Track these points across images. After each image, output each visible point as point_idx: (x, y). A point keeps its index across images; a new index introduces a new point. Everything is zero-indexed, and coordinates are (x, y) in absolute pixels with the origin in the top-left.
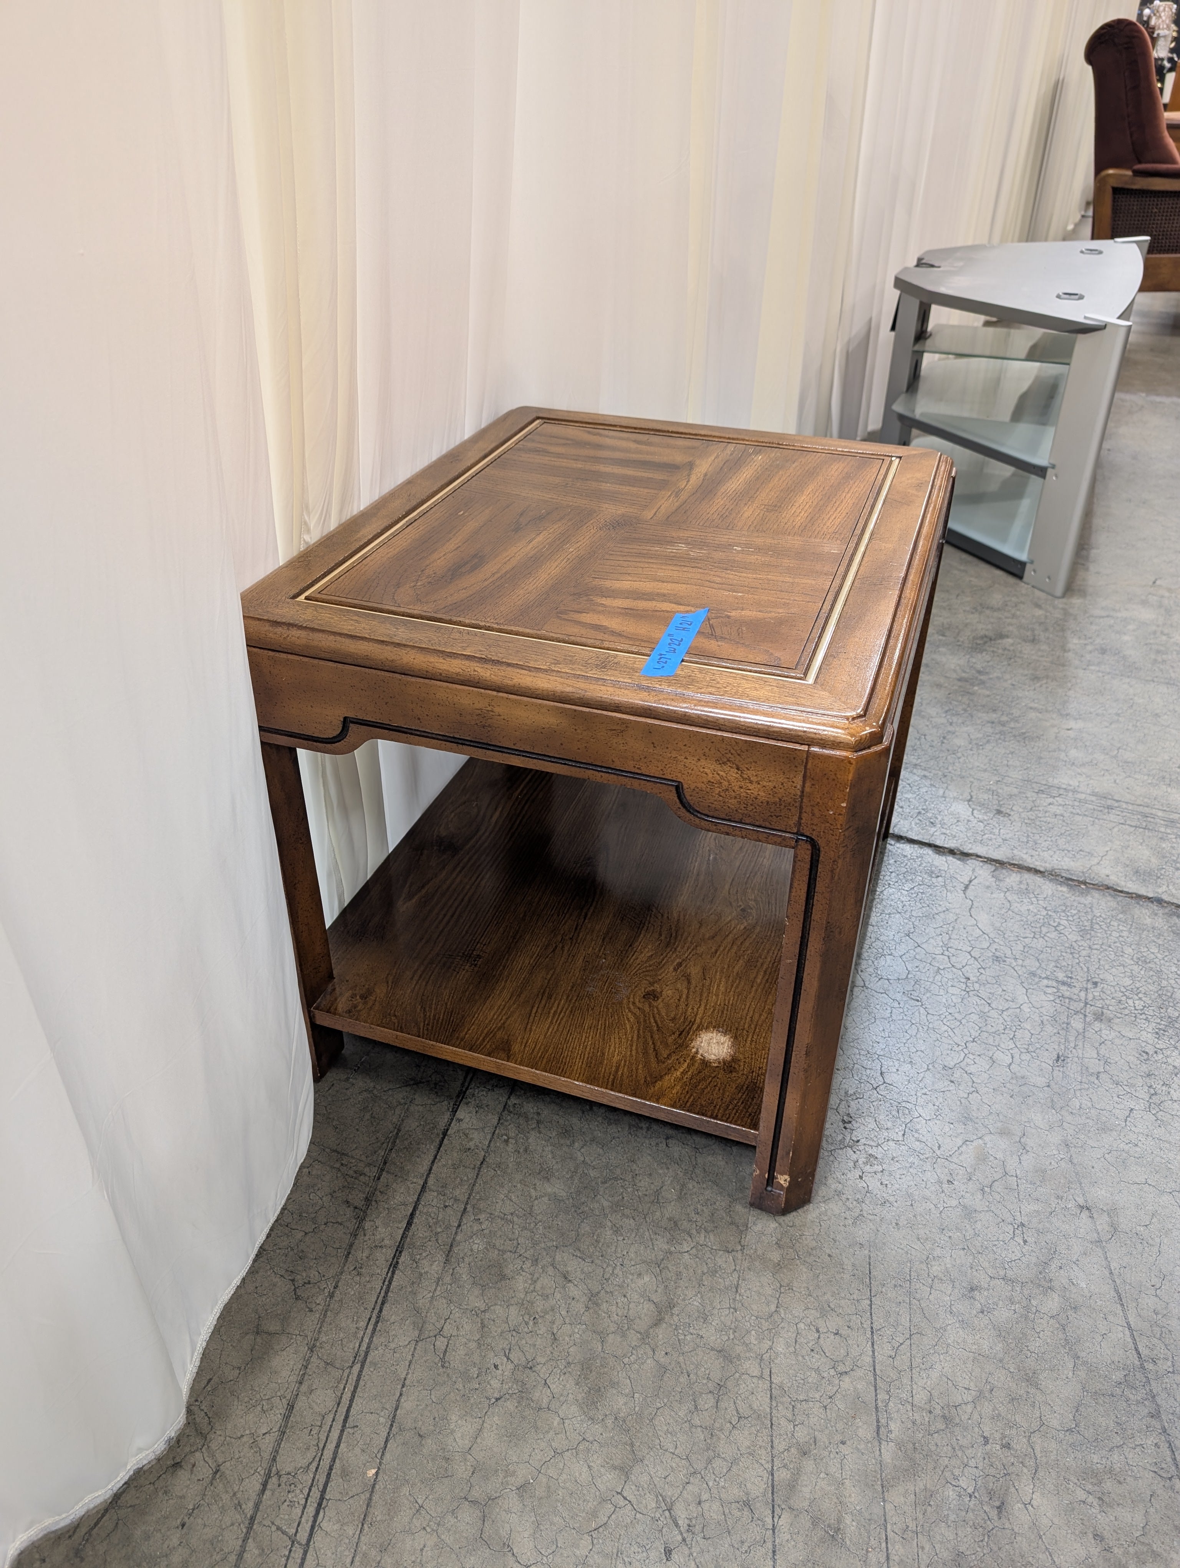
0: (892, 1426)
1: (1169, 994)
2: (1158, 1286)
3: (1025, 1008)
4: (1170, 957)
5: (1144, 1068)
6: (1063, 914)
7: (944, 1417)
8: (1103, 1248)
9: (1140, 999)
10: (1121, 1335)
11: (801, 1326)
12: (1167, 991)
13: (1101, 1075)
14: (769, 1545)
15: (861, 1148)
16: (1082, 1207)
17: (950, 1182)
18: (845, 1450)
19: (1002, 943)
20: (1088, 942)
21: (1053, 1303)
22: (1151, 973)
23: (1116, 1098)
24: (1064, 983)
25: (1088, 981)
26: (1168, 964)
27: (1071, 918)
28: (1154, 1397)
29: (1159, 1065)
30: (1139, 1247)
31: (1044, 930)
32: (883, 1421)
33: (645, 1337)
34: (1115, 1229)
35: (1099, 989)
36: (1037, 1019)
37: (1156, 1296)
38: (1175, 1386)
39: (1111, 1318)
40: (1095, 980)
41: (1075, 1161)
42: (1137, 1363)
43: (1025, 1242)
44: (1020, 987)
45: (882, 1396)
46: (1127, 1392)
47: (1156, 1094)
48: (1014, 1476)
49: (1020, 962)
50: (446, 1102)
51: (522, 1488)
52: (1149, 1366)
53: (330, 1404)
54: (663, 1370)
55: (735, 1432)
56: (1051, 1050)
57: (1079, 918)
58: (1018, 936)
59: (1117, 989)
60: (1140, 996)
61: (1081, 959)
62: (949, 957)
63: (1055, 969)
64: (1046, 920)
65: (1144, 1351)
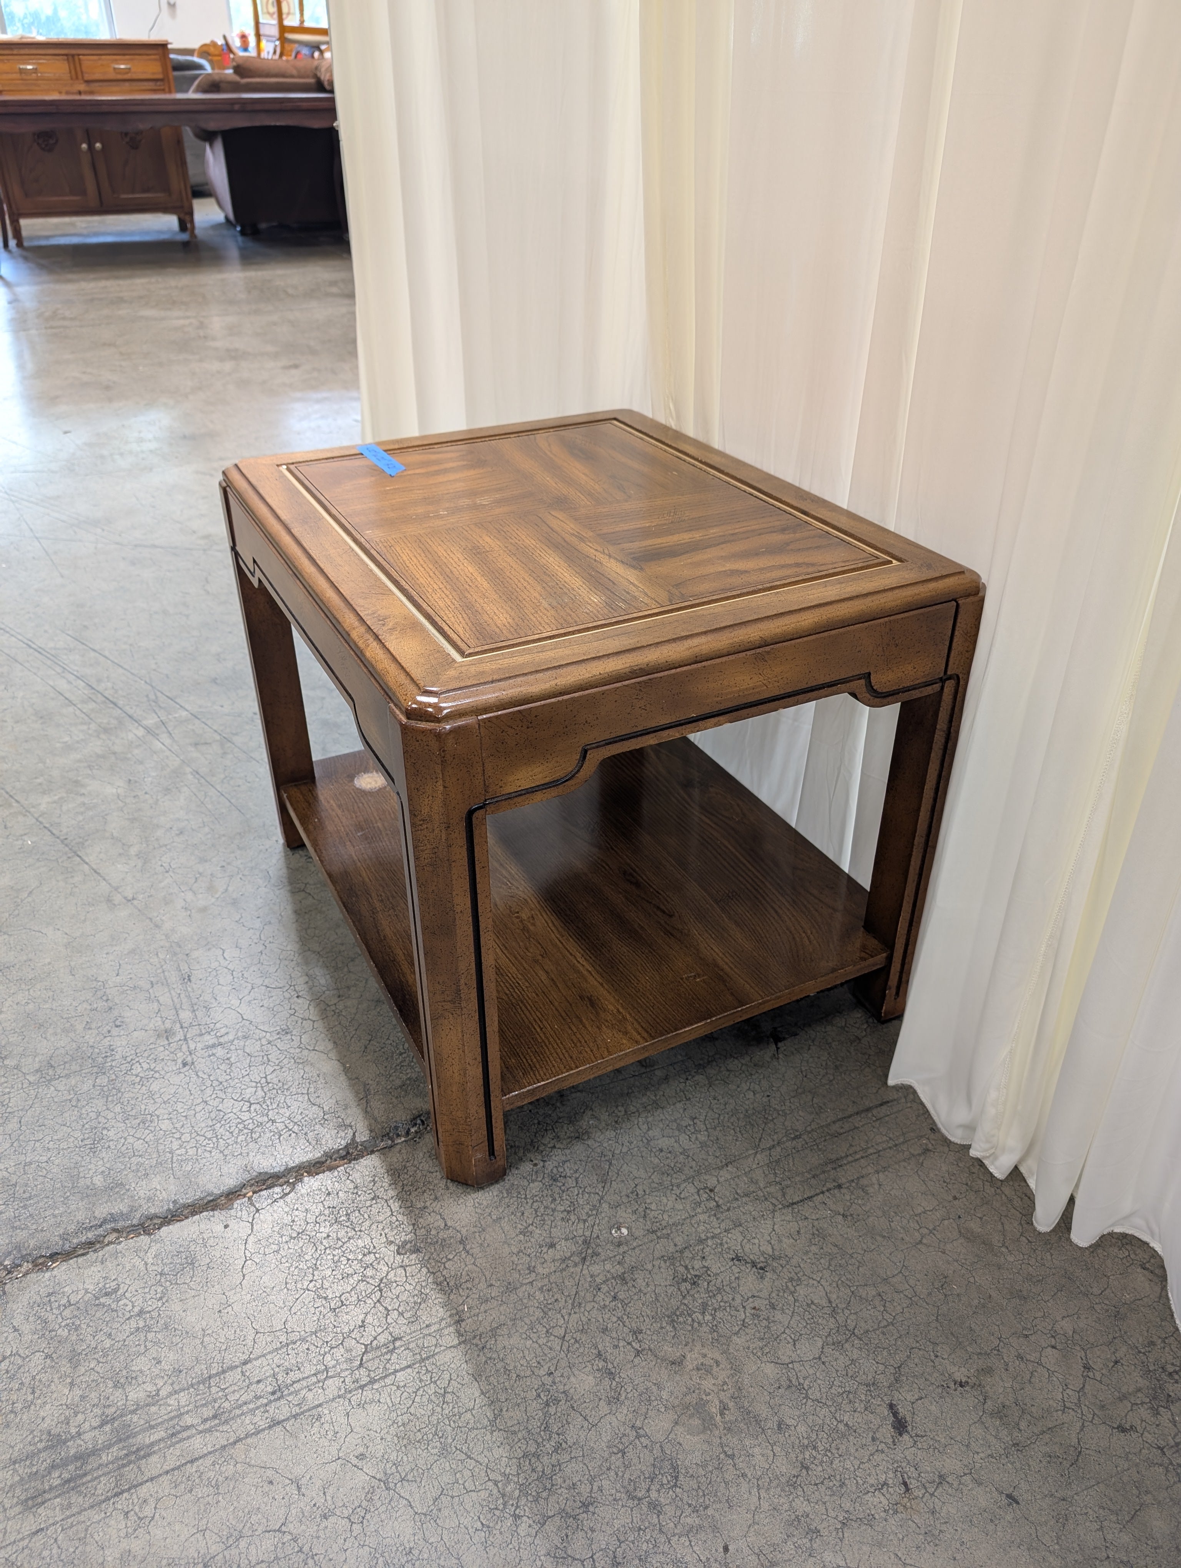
1: (110, 1099)
3: (235, 1002)
4: (119, 1147)
5: (116, 1013)
6: (251, 1127)
8: (113, 887)
9: (137, 1076)
10: (91, 857)
12: (112, 1102)
13: (150, 986)
16: (133, 900)
17: (223, 867)
19: (292, 1051)
20: (210, 1108)
21: (133, 850)
22: (134, 1112)
23: (132, 976)
24: (213, 1046)
25: (193, 1063)
26: (119, 1135)
27: (241, 1126)
28: (66, 845)
29: (104, 1023)
30: (90, 900)
31: (260, 1093)
32: (197, 775)
34: (109, 900)
35: (180, 1061)
36: (221, 1000)
37: (73, 884)
38: (55, 855)
39: (98, 861)
40: (187, 1067)
41: (148, 921)
42: (79, 853)
43: (161, 866)
44: (251, 1017)
46: (81, 840)
47: (101, 998)
49: (264, 1042)
56: (198, 982)
57: (232, 1133)
58: (282, 1068)
59: (163, 1073)
60: (138, 1078)
61: (208, 1083)
62: (328, 1006)
63: (229, 1056)
64: (264, 1106)
65: (76, 858)
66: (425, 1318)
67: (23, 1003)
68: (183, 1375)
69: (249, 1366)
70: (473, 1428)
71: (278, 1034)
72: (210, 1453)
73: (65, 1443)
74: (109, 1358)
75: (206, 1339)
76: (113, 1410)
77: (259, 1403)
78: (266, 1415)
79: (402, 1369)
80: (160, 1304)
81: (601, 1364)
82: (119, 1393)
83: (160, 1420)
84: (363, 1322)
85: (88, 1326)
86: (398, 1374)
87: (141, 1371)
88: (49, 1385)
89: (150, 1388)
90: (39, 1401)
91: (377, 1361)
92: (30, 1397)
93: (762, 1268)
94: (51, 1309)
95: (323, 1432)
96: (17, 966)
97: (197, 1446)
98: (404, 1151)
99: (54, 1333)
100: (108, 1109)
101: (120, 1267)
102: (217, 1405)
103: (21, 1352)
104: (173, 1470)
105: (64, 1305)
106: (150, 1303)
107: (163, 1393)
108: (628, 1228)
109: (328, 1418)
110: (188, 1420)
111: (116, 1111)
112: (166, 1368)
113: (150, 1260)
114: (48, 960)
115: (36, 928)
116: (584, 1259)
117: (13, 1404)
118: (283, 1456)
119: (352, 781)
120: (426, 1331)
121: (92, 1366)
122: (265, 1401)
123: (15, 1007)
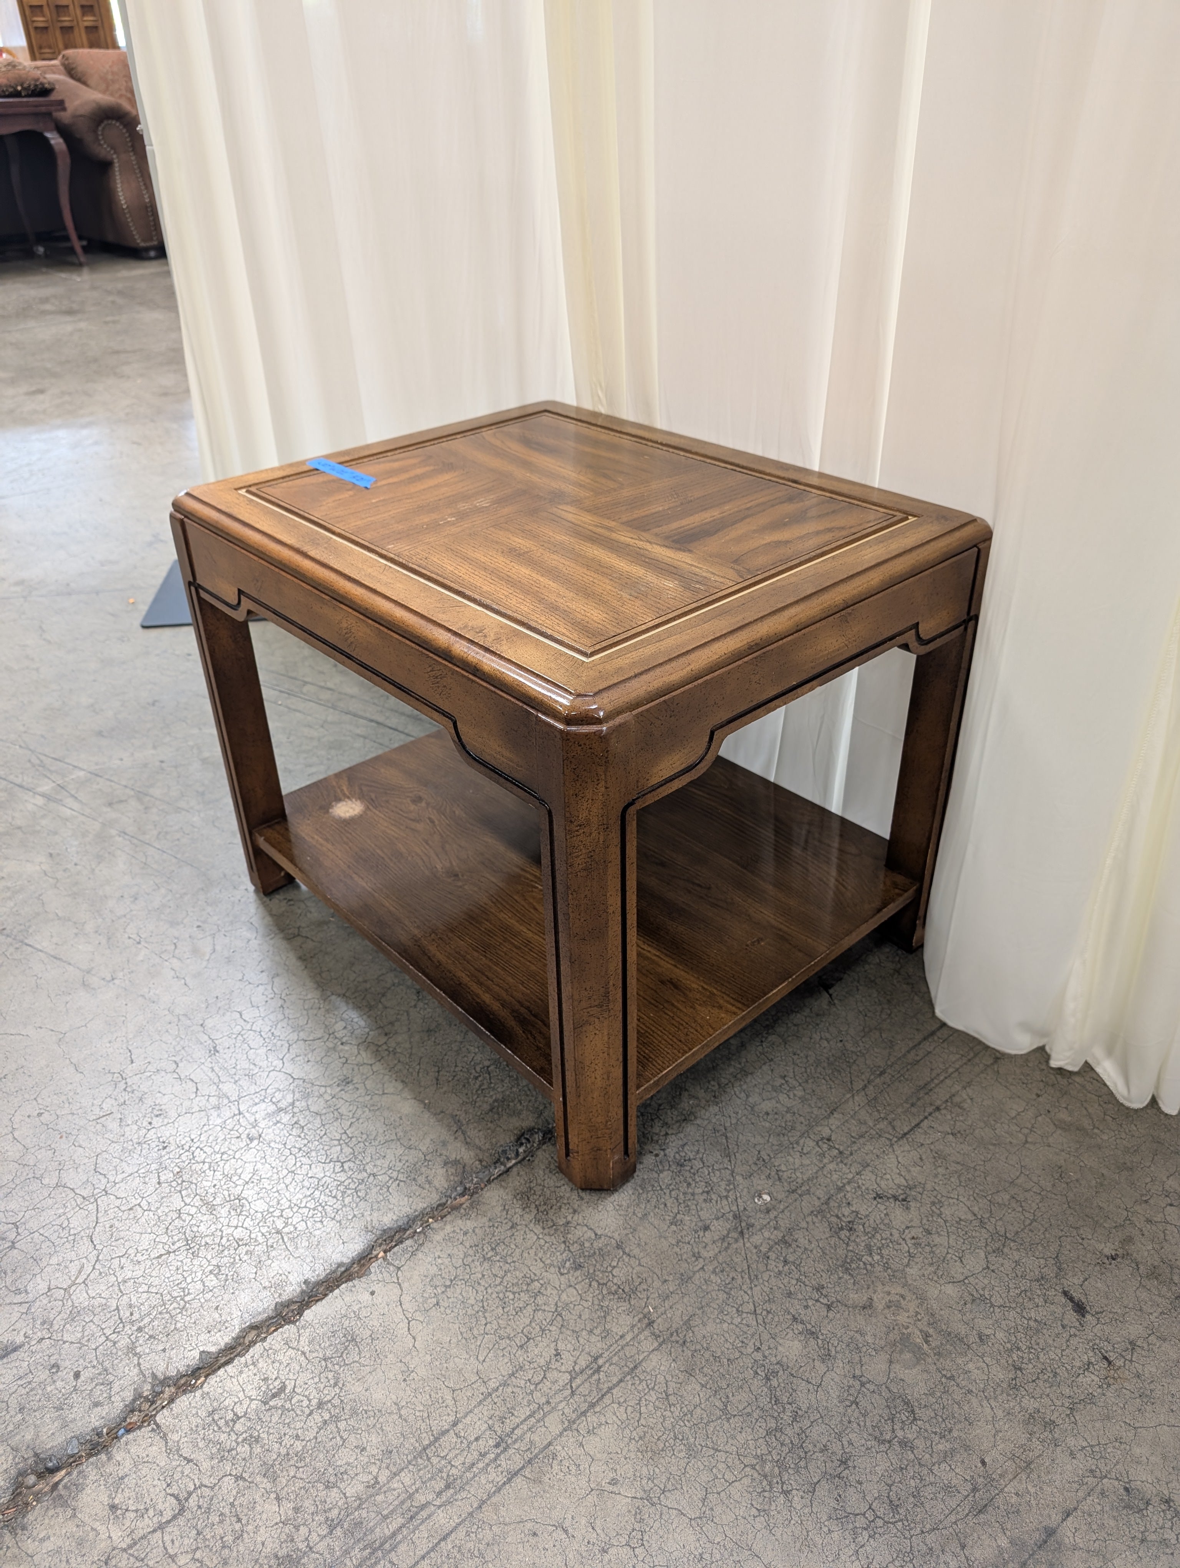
1: (184, 1193)
2: (38, 980)
3: (277, 1063)
4: (218, 1240)
5: (149, 1102)
6: (352, 1186)
8: (84, 971)
9: (204, 1162)
10: (43, 944)
11: (196, 829)
12: (188, 1195)
13: (175, 1066)
16: (113, 979)
17: (198, 927)
19: (361, 1099)
20: (301, 1177)
21: (89, 927)
22: (218, 1201)
23: (149, 1059)
24: (274, 1113)
25: (260, 1135)
26: (213, 1228)
27: (342, 1188)
29: (140, 1115)
30: (63, 989)
31: (348, 1150)
34: (84, 984)
35: (244, 1136)
36: (261, 1064)
40: (256, 1142)
41: (140, 998)
42: (26, 941)
43: (129, 938)
44: (302, 1075)
46: (22, 927)
47: (125, 1090)
49: (327, 1097)
56: (226, 1051)
57: (335, 1197)
58: (358, 1119)
59: (230, 1152)
60: (207, 1165)
61: (287, 1152)
62: (380, 1046)
63: (295, 1119)
64: (358, 1162)
65: (25, 947)
66: (617, 1330)
67: (35, 1114)
68: (394, 1455)
69: (460, 1426)
70: (709, 1422)
71: (338, 1085)
72: (459, 1524)
73: (298, 1562)
74: (308, 1460)
75: (403, 1412)
76: (335, 1512)
77: (487, 1461)
78: (500, 1469)
79: (615, 1386)
80: (337, 1390)
81: (800, 1327)
82: (334, 1493)
83: (391, 1507)
84: (556, 1350)
85: (269, 1434)
86: (614, 1391)
87: (348, 1464)
88: (254, 1508)
89: (365, 1478)
90: (250, 1527)
91: (587, 1385)
92: (238, 1526)
93: (904, 1200)
94: (220, 1428)
95: (565, 1470)
96: (10, 1077)
97: (443, 1521)
98: (522, 1173)
99: (234, 1452)
100: (186, 1204)
101: (277, 1365)
102: (445, 1475)
103: (206, 1482)
104: (428, 1553)
105: (232, 1420)
106: (326, 1392)
107: (382, 1479)
108: (769, 1194)
109: (564, 1454)
110: (421, 1499)
111: (197, 1204)
112: (375, 1452)
113: (306, 1348)
114: (43, 1063)
115: (14, 1031)
116: (742, 1233)
117: (222, 1538)
118: (536, 1504)
119: (328, 812)
120: (622, 1342)
121: (292, 1474)
122: (493, 1456)
123: (27, 1119)
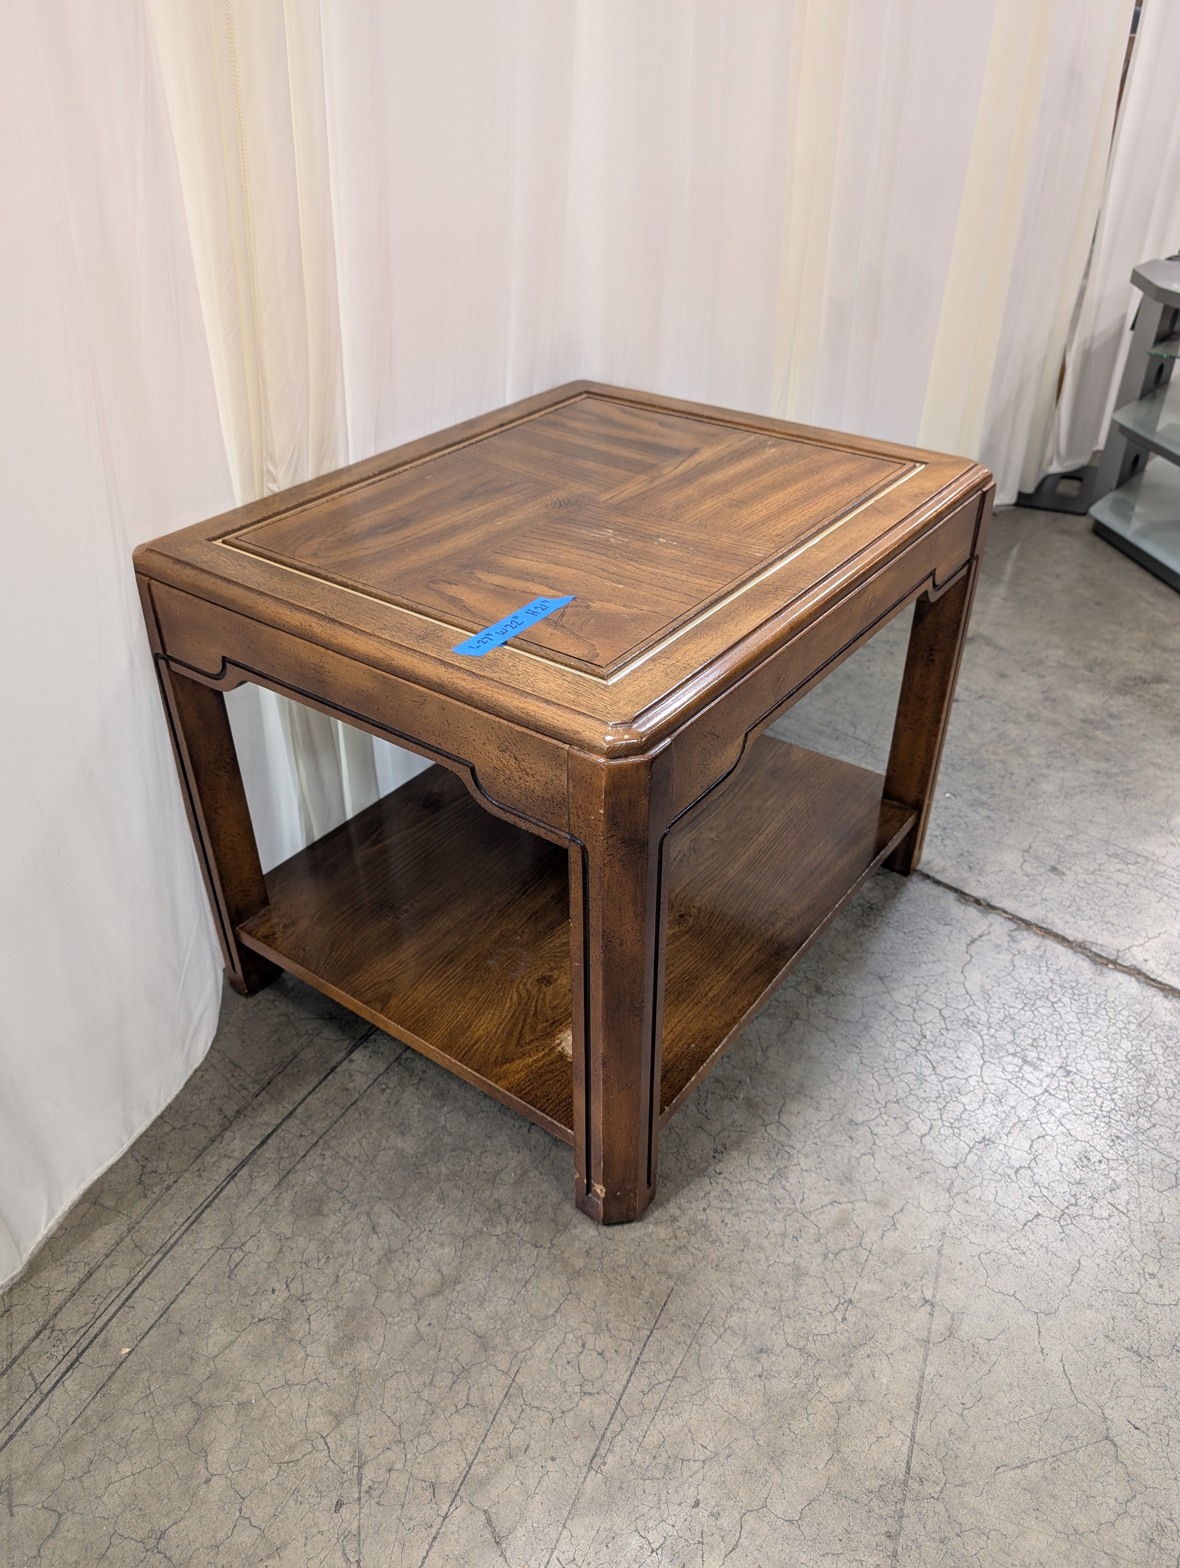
0: (609, 1459)
1: (1150, 1103)
2: (968, 1406)
3: (973, 1081)
4: (1174, 1063)
5: (1077, 1175)
6: (1070, 991)
7: (667, 1466)
8: (927, 1349)
9: (1113, 1100)
10: (898, 1443)
11: (570, 1336)
12: (1150, 1098)
13: (1021, 1171)
14: (434, 1531)
15: (720, 1181)
16: (927, 1302)
17: (795, 1238)
18: (551, 1466)
19: (982, 1007)
20: (1083, 1026)
21: (841, 1390)
22: (1141, 1075)
23: (1026, 1199)
24: (1031, 1064)
25: (1061, 1067)
26: (1166, 1069)
27: (1076, 997)
28: (901, 1517)
29: (1096, 1175)
30: (970, 1359)
31: (1039, 1003)
32: (602, 1451)
33: (418, 1302)
34: (951, 1332)
35: (1069, 1079)
36: (980, 1095)
37: (961, 1415)
38: (932, 1514)
39: (897, 1423)
40: (1069, 1068)
41: (944, 1252)
42: (901, 1477)
43: (844, 1319)
44: (978, 1058)
45: (615, 1426)
46: (874, 1503)
47: (1076, 1205)
48: (706, 1547)
49: (992, 1031)
50: (347, 1042)
51: (242, 1406)
52: (914, 1485)
53: (122, 1282)
54: (420, 1337)
55: (457, 1416)
57: (1087, 999)
58: (1004, 1004)
59: (1091, 1083)
60: (1114, 1096)
61: (1065, 1043)
62: (914, 1010)
63: (1029, 1047)
64: (1046, 993)
65: (916, 1468)
67: (1154, 1282)
71: (975, 1027)
81: (1031, 784)
84: (1117, 872)
86: (1123, 848)
91: (1128, 858)
96: (1127, 1344)
100: (1159, 1097)
108: (946, 794)
111: (1154, 1089)
114: (1089, 1314)
115: (1064, 1383)
116: (982, 804)
120: (1091, 847)
123: (1166, 1286)
